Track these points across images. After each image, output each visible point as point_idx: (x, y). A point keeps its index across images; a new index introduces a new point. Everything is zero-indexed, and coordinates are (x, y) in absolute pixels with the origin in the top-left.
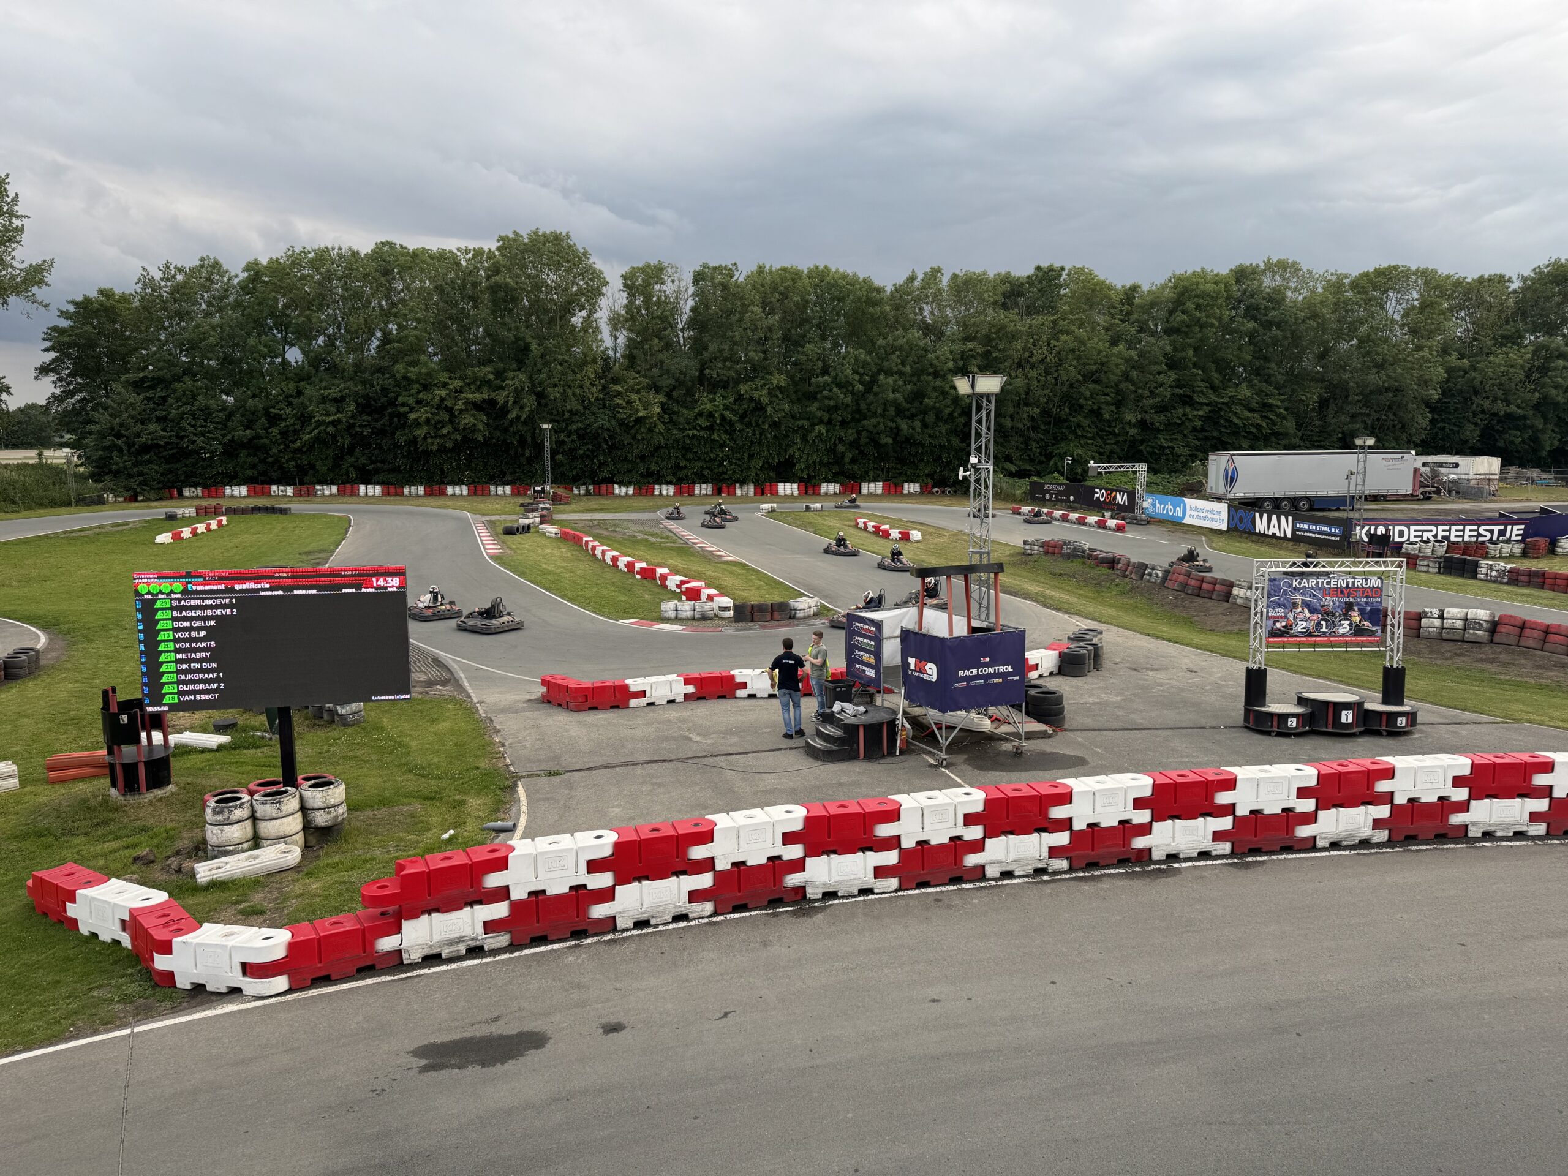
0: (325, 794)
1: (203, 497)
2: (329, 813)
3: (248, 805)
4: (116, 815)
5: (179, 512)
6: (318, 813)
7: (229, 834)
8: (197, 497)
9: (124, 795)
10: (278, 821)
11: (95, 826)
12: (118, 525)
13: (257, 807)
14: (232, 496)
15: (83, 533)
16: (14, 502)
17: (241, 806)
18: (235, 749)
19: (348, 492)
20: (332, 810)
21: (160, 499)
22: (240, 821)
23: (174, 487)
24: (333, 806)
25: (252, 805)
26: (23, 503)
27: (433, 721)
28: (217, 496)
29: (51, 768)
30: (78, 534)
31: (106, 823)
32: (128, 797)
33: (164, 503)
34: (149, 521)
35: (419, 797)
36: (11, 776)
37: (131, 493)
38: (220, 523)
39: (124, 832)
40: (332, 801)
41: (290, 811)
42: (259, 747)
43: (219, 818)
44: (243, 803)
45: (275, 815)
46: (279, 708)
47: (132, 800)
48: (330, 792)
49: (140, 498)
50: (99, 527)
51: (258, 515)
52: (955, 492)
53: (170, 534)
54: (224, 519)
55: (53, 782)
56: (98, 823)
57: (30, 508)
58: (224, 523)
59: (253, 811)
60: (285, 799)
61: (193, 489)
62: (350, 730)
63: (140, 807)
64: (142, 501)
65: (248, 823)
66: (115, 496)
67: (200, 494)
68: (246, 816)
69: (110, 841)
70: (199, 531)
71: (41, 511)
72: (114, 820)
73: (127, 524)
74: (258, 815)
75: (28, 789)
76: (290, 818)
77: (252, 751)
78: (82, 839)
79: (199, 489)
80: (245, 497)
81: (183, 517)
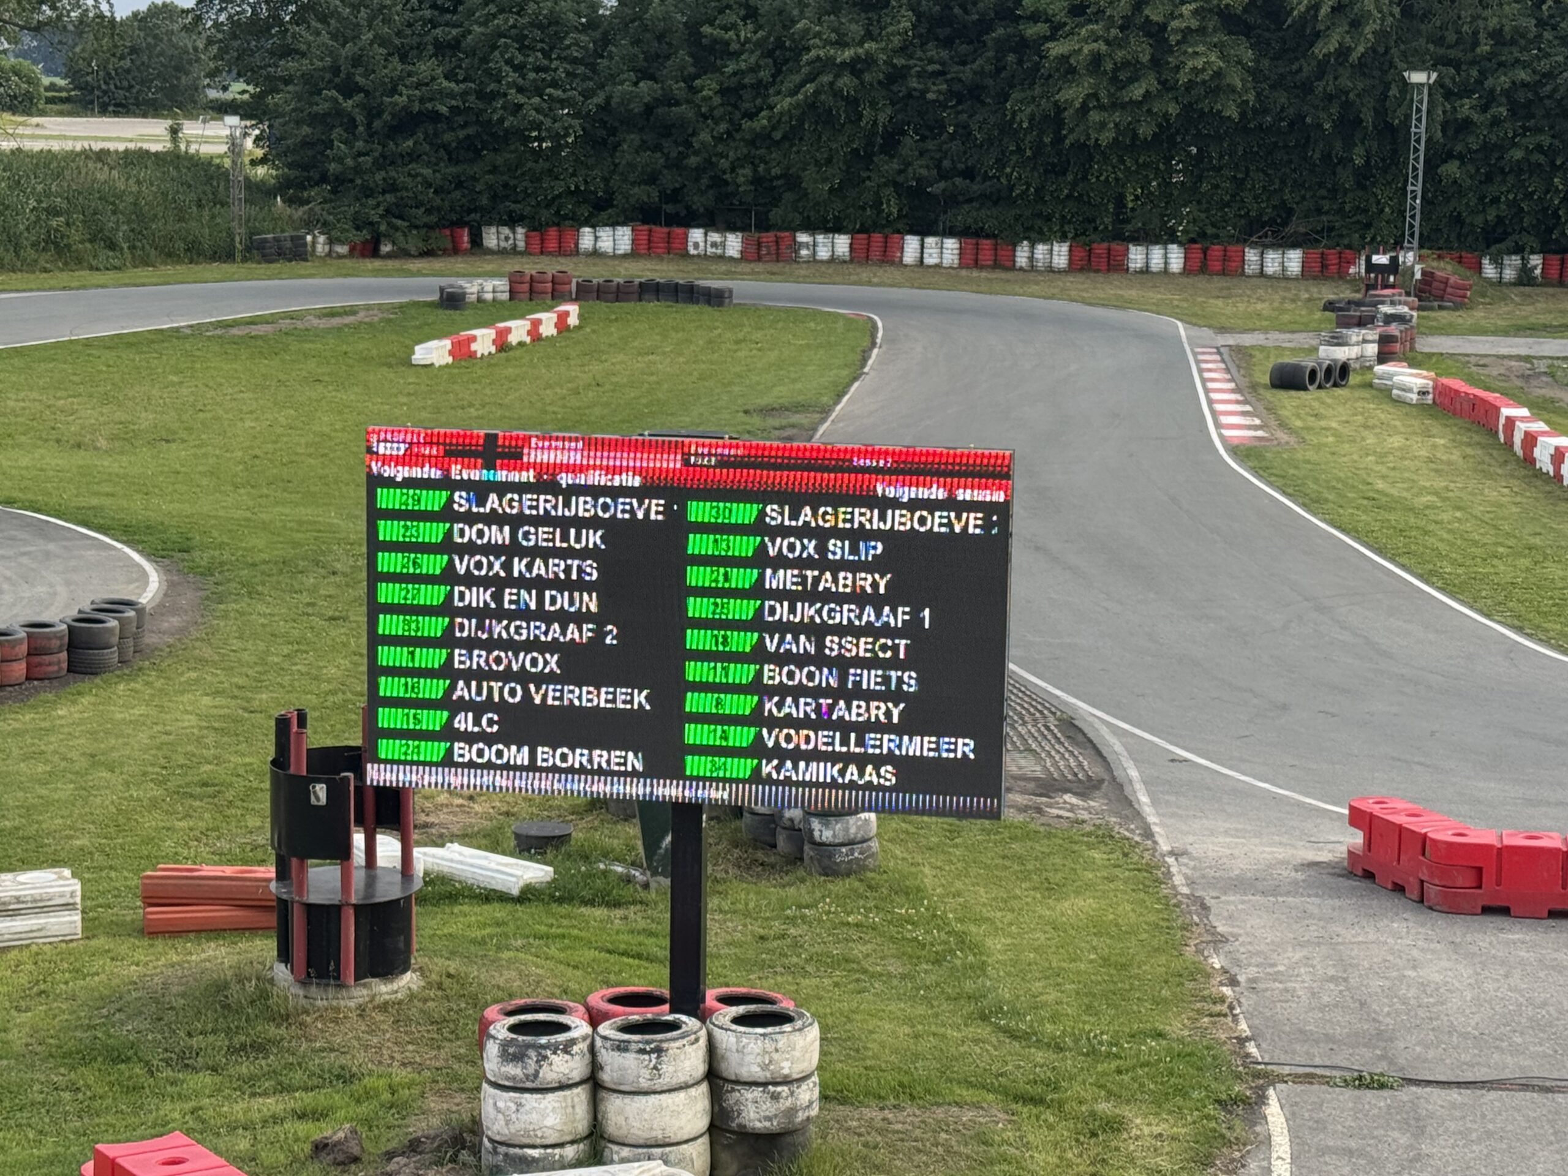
0: (769, 1045)
1: (527, 252)
2: (775, 1097)
3: (583, 1046)
4: (282, 1031)
5: (472, 288)
6: (751, 1094)
7: (534, 1118)
8: (514, 251)
9: (304, 983)
10: (653, 1099)
11: (237, 1051)
12: (332, 313)
13: (607, 1057)
14: (595, 253)
15: (254, 330)
16: (112, 246)
17: (567, 1047)
18: (560, 901)
19: (876, 253)
20: (783, 1090)
21: (428, 254)
22: (562, 1087)
23: (460, 223)
24: (787, 1081)
25: (592, 1049)
26: (132, 248)
27: (1051, 889)
28: (561, 251)
29: (153, 897)
31: (260, 1048)
32: (313, 990)
33: (437, 264)
34: (401, 307)
35: (1002, 1090)
36: (68, 906)
37: (366, 234)
38: (562, 321)
39: (300, 1076)
40: (786, 1068)
41: (682, 1078)
42: (617, 904)
43: (514, 1070)
44: (573, 1042)
45: (644, 1084)
47: (322, 998)
48: (782, 1040)
49: (386, 248)
50: (290, 316)
51: (652, 306)
53: (447, 343)
54: (573, 309)
55: (151, 931)
56: (243, 1047)
57: (146, 262)
58: (573, 321)
59: (595, 1066)
60: (673, 1045)
61: (506, 231)
62: (839, 886)
63: (336, 1017)
64: (389, 256)
65: (580, 1095)
66: (331, 241)
67: (521, 245)
68: (576, 1076)
69: (265, 1094)
70: (513, 339)
71: (169, 270)
72: (277, 1042)
73: (352, 311)
74: (606, 1077)
75: (100, 942)
76: (682, 1095)
77: (600, 912)
78: (206, 1079)
79: (521, 231)
80: (625, 256)
81: (480, 300)
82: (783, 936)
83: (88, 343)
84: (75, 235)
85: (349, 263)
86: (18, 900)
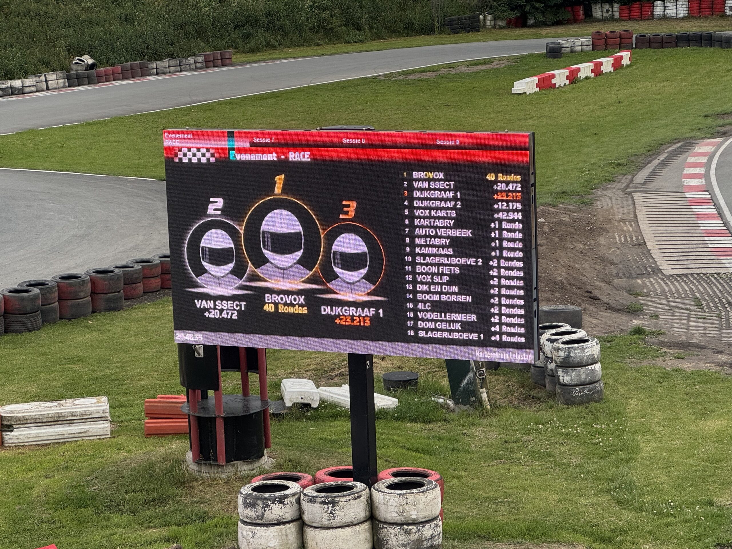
1: (620, 20)
2: (408, 532)
3: (294, 500)
4: (178, 491)
5: (566, 43)
6: (393, 530)
7: (263, 541)
8: (612, 19)
9: (199, 464)
10: (331, 531)
11: (150, 502)
12: (477, 63)
13: (306, 506)
14: (665, 18)
15: (424, 76)
17: (281, 500)
21: (558, 23)
22: (279, 523)
25: (299, 501)
28: (642, 18)
29: (152, 415)
30: (418, 76)
31: (163, 500)
32: (204, 469)
33: (544, 31)
34: (522, 58)
36: (100, 419)
38: (617, 64)
39: (178, 517)
40: (414, 515)
41: (349, 519)
43: (250, 513)
44: (286, 496)
45: (326, 523)
47: (206, 472)
48: (411, 498)
49: (531, 21)
50: (450, 66)
51: (683, 50)
53: (535, 80)
54: (626, 56)
55: (150, 434)
56: (153, 500)
57: (379, 37)
58: (626, 62)
59: (301, 512)
60: (342, 499)
61: (607, 6)
62: (573, 411)
63: (212, 483)
64: (533, 26)
65: (291, 528)
67: (617, 14)
68: (288, 517)
69: (155, 527)
70: (582, 75)
71: (393, 41)
72: (173, 497)
73: (489, 62)
74: (306, 518)
75: (121, 439)
76: (350, 529)
78: (126, 518)
80: (683, 18)
81: (572, 51)
82: (517, 441)
83: (318, 88)
85: (505, 31)
86: (72, 414)
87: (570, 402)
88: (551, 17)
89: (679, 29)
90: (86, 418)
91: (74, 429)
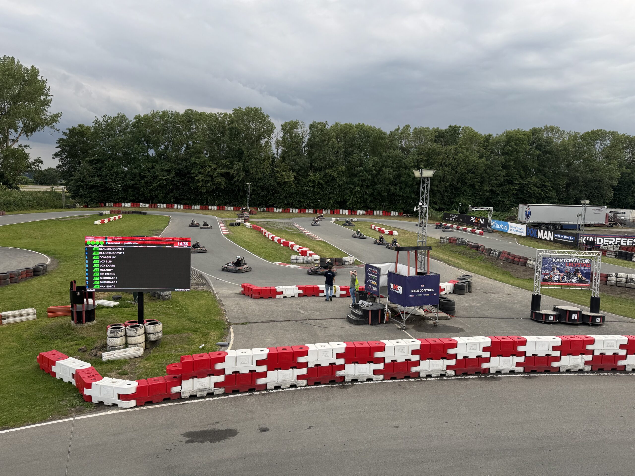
0: (154, 327)
1: (113, 207)
2: (155, 335)
3: (124, 330)
4: (73, 331)
5: (104, 212)
6: (151, 335)
7: (116, 342)
9: (76, 324)
10: (136, 337)
11: (65, 335)
12: (80, 216)
13: (128, 331)
14: (125, 207)
15: (67, 219)
16: (41, 206)
17: (121, 331)
18: (120, 307)
19: (170, 207)
20: (157, 334)
21: (97, 207)
22: (120, 337)
23: (102, 202)
24: (157, 333)
25: (125, 331)
26: (45, 206)
27: (198, 300)
28: (119, 207)
29: (49, 312)
30: (65, 219)
31: (69, 334)
32: (78, 325)
33: (98, 209)
34: (92, 215)
35: (191, 330)
36: (34, 314)
37: (86, 204)
38: (119, 217)
39: (76, 338)
40: (157, 331)
41: (140, 334)
42: (129, 307)
43: (112, 335)
44: (122, 330)
45: (134, 335)
46: (138, 292)
47: (79, 326)
48: (156, 327)
49: (89, 206)
50: (73, 217)
51: (134, 215)
52: (412, 216)
53: (100, 221)
54: (121, 216)
55: (49, 317)
57: (47, 209)
58: (121, 217)
59: (126, 333)
60: (139, 329)
61: (110, 203)
62: (166, 302)
63: (82, 329)
64: (90, 207)
65: (124, 338)
66: (80, 205)
67: (112, 206)
68: (123, 335)
69: (70, 342)
70: (111, 220)
71: (51, 210)
72: (72, 333)
73: (84, 216)
74: (128, 334)
75: (40, 319)
76: (140, 336)
77: (127, 309)
78: (59, 340)
79: (112, 204)
80: (130, 207)
81: (105, 214)
82: (156, 310)
83: (37, 222)
84: (34, 204)
85: (83, 209)
86: (25, 313)
87: (164, 300)
88: (94, 205)
89: (129, 210)
90: (29, 314)
91: (25, 317)
